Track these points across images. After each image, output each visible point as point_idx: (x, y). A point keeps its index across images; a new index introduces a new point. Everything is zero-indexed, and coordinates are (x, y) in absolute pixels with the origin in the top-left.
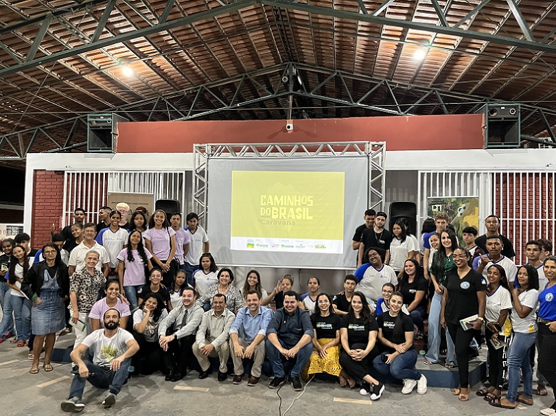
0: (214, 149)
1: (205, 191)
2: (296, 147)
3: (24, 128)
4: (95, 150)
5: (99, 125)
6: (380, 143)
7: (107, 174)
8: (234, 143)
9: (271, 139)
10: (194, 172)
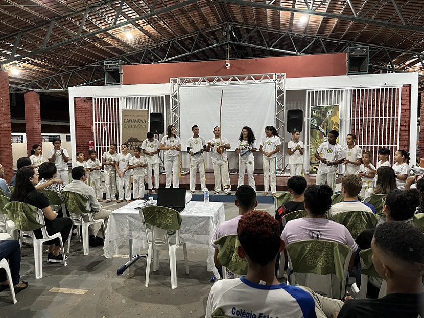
0: (182, 81)
1: (178, 107)
2: (232, 78)
3: (64, 71)
4: (110, 84)
5: (111, 68)
6: (283, 74)
7: (118, 98)
8: (194, 76)
9: (217, 73)
10: (171, 96)
